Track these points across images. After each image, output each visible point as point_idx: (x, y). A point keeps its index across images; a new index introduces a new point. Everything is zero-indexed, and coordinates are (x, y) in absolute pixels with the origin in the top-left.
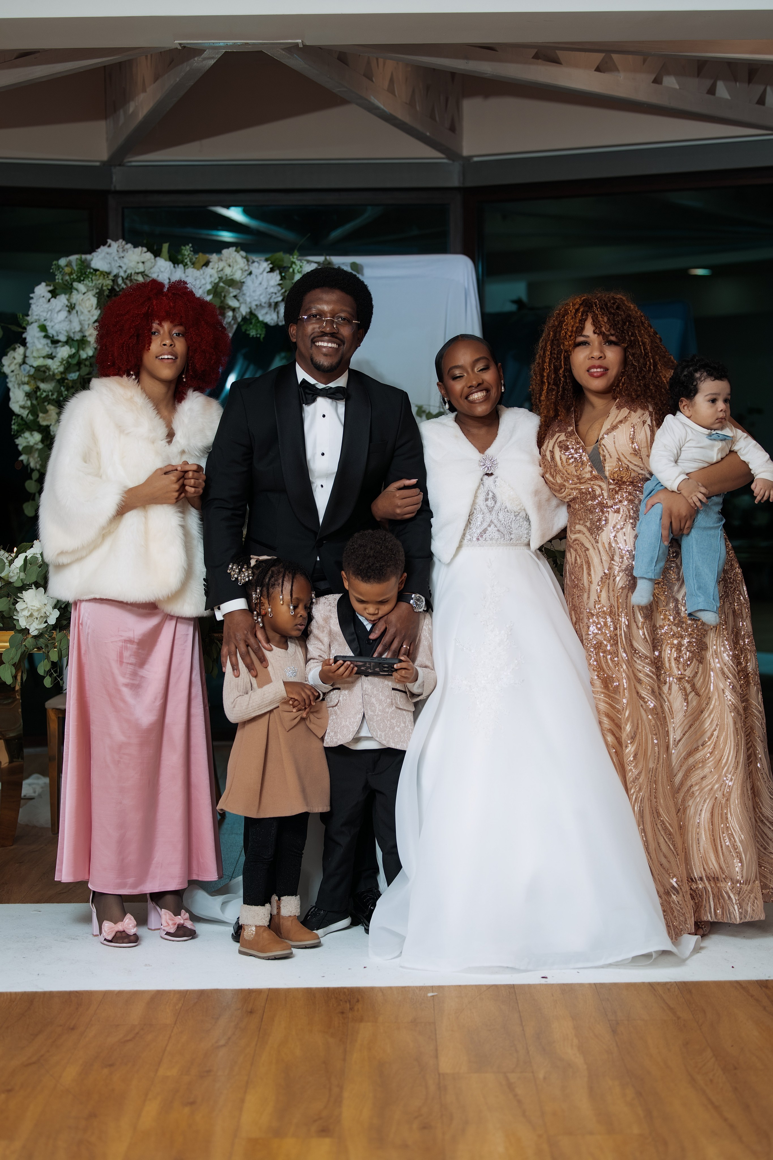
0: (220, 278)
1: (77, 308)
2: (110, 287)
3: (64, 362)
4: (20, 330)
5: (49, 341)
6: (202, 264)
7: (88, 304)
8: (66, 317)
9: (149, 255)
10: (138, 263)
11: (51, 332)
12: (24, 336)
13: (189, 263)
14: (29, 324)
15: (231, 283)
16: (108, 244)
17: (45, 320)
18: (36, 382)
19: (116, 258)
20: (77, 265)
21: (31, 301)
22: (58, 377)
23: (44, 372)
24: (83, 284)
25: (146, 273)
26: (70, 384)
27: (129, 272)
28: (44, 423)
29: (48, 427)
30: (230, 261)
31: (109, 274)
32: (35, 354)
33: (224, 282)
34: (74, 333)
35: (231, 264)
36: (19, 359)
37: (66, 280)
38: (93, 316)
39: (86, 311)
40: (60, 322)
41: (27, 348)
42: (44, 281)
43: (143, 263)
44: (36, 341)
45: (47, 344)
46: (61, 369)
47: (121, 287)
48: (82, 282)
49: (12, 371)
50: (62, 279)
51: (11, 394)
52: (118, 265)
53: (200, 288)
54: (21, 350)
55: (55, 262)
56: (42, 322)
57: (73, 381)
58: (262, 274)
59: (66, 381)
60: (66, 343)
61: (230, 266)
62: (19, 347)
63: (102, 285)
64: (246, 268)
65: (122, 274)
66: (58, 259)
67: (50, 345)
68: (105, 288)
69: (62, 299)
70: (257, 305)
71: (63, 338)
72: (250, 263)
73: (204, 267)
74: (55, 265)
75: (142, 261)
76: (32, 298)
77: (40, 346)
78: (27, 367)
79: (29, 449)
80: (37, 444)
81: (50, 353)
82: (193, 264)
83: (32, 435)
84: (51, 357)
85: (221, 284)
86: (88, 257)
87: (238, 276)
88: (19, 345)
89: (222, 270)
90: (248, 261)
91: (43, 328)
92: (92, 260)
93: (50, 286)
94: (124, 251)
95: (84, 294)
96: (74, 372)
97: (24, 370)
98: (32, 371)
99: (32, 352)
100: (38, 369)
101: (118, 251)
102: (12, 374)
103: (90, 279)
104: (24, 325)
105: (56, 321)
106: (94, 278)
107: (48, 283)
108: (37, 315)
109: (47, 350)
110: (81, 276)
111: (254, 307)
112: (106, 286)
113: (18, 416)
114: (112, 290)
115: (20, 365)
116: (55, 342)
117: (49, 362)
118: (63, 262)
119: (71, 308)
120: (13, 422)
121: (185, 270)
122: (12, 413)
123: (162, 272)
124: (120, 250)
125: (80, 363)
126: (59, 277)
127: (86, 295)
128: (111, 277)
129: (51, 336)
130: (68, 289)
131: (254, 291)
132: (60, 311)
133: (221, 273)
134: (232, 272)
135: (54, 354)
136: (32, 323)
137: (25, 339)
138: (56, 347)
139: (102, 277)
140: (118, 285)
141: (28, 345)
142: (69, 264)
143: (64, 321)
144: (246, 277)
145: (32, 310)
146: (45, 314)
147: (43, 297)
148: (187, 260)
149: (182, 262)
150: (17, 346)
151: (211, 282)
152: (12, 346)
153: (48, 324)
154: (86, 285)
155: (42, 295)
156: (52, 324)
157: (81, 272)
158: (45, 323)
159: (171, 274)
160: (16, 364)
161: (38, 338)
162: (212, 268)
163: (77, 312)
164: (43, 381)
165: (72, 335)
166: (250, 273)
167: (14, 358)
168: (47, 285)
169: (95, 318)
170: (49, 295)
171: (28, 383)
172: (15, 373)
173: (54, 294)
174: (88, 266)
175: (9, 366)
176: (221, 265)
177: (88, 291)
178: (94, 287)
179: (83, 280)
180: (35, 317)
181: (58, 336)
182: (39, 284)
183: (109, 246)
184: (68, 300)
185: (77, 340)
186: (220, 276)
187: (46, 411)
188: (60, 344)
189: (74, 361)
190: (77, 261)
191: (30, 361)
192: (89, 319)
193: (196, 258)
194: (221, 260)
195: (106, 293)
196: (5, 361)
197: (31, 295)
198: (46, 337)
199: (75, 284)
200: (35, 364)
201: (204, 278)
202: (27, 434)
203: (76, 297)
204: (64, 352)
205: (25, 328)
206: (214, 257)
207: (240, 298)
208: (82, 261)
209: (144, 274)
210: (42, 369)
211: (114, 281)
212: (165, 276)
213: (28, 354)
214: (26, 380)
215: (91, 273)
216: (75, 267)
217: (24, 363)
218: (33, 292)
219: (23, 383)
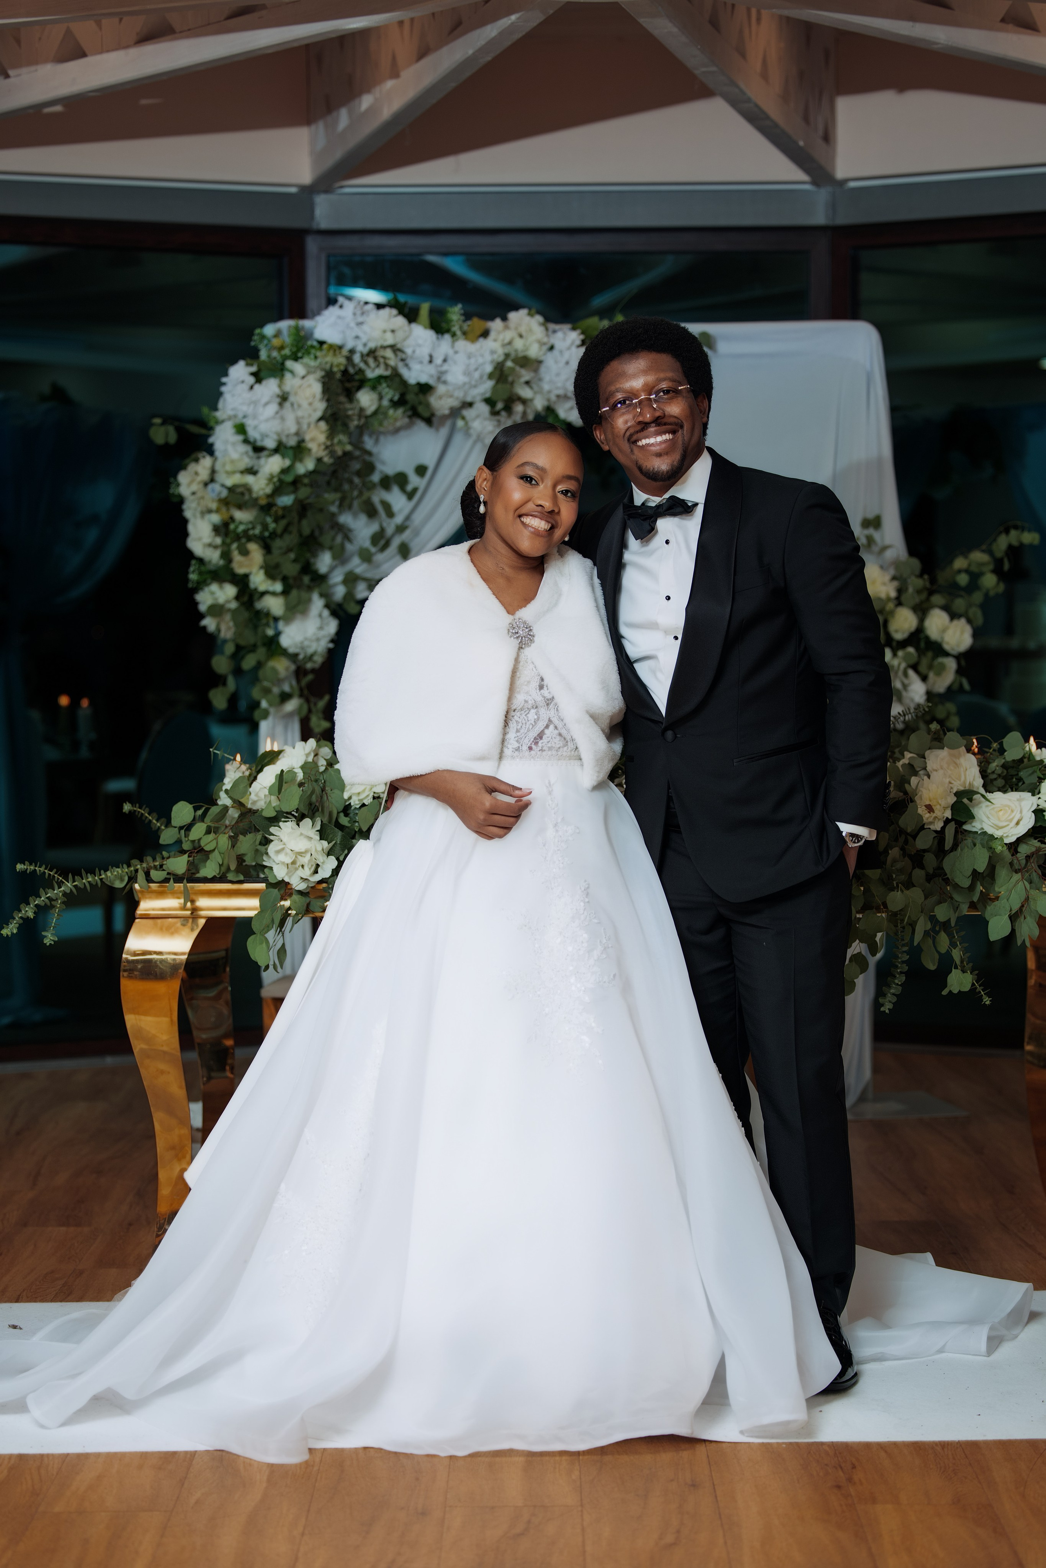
0: (507, 356)
1: (292, 398)
2: (342, 368)
3: (275, 480)
4: (203, 431)
5: (249, 448)
6: (479, 333)
7: (308, 393)
8: (277, 413)
9: (400, 321)
10: (385, 331)
11: (253, 434)
12: (211, 440)
13: (459, 333)
14: (218, 422)
15: (524, 362)
16: (339, 303)
17: (245, 417)
18: (228, 510)
19: (353, 324)
20: (289, 335)
21: (223, 389)
22: (263, 502)
23: (242, 494)
24: (302, 363)
25: (399, 346)
26: (280, 513)
27: (372, 345)
28: (240, 571)
29: (246, 576)
30: (523, 329)
31: (340, 347)
32: (229, 468)
33: (514, 361)
34: (288, 436)
35: (524, 334)
36: (204, 474)
37: (275, 358)
38: (315, 410)
39: (305, 404)
40: (267, 420)
41: (216, 459)
42: (243, 358)
43: (393, 331)
44: (230, 448)
45: (247, 453)
46: (269, 490)
47: (357, 369)
48: (300, 361)
49: (194, 493)
50: (269, 356)
51: (191, 528)
52: (354, 334)
53: (476, 369)
54: (206, 462)
55: (257, 331)
56: (238, 421)
57: (285, 508)
58: (569, 348)
59: (274, 509)
60: (276, 451)
61: (521, 336)
62: (204, 457)
63: (332, 366)
64: (545, 340)
65: (360, 348)
66: (262, 326)
67: (251, 453)
68: (335, 369)
69: (271, 386)
70: (558, 396)
71: (270, 444)
72: (550, 333)
73: (481, 340)
74: (259, 334)
75: (392, 327)
76: (224, 384)
77: (235, 456)
78: (216, 487)
79: (217, 610)
80: (228, 601)
81: (249, 466)
82: (464, 333)
83: (221, 588)
84: (251, 471)
85: (509, 364)
86: (306, 323)
87: (534, 351)
88: (205, 453)
89: (510, 343)
90: (547, 329)
91: (241, 429)
92: (315, 327)
93: (252, 365)
94: (363, 313)
95: (303, 377)
96: (287, 494)
97: (213, 491)
98: (225, 493)
99: (224, 465)
100: (231, 490)
101: (355, 314)
102: (192, 498)
103: (312, 356)
104: (212, 423)
105: (262, 418)
106: (319, 354)
107: (249, 361)
108: (233, 409)
109: (246, 462)
110: (298, 350)
111: (553, 398)
112: (338, 365)
113: (201, 561)
114: (345, 372)
115: (206, 484)
116: (258, 449)
117: (250, 479)
118: (269, 330)
119: (283, 398)
120: (192, 569)
121: (453, 342)
122: (190, 555)
123: (419, 346)
124: (359, 312)
125: (296, 483)
126: (263, 354)
127: (306, 379)
128: (345, 352)
129: (252, 440)
130: (278, 370)
131: (558, 375)
132: (266, 404)
133: (509, 347)
134: (525, 346)
135: (255, 468)
136: (223, 421)
137: (212, 445)
138: (259, 458)
139: (331, 352)
140: (354, 365)
141: (217, 454)
142: (278, 334)
143: (273, 418)
144: (545, 354)
145: (225, 400)
146: (244, 408)
147: (243, 382)
148: (456, 329)
149: (448, 331)
150: (200, 455)
151: (492, 362)
152: (193, 456)
153: (250, 424)
154: (306, 366)
155: (241, 379)
156: (255, 422)
157: (297, 346)
158: (244, 421)
159: (433, 348)
160: (199, 483)
161: (234, 444)
162: (495, 340)
163: (292, 405)
164: (240, 507)
165: (284, 440)
166: (552, 348)
167: (196, 474)
168: (248, 365)
169: (319, 414)
170: (252, 380)
171: (218, 511)
172: (199, 494)
173: (258, 377)
174: (309, 335)
175: (189, 484)
176: (508, 335)
177: (309, 373)
178: (318, 367)
179: (301, 358)
180: (230, 413)
181: (262, 440)
182: (234, 362)
183: (341, 307)
184: (280, 386)
185: (291, 448)
186: (506, 351)
187: (245, 552)
188: (265, 453)
189: (289, 478)
190: (289, 331)
191: (222, 478)
192: (310, 416)
193: (469, 326)
194: (507, 328)
195: (338, 376)
196: (183, 478)
197: (224, 380)
198: (246, 441)
199: (289, 364)
200: (229, 482)
201: (482, 356)
202: (214, 587)
203: (290, 383)
204: (274, 465)
205: (211, 429)
206: (496, 325)
207: (534, 386)
208: (297, 329)
209: (395, 349)
210: (240, 490)
211: (349, 359)
212: (424, 352)
213: (218, 467)
214: (214, 506)
215: (312, 347)
216: (287, 339)
217: (212, 480)
218: (226, 374)
219: (210, 511)
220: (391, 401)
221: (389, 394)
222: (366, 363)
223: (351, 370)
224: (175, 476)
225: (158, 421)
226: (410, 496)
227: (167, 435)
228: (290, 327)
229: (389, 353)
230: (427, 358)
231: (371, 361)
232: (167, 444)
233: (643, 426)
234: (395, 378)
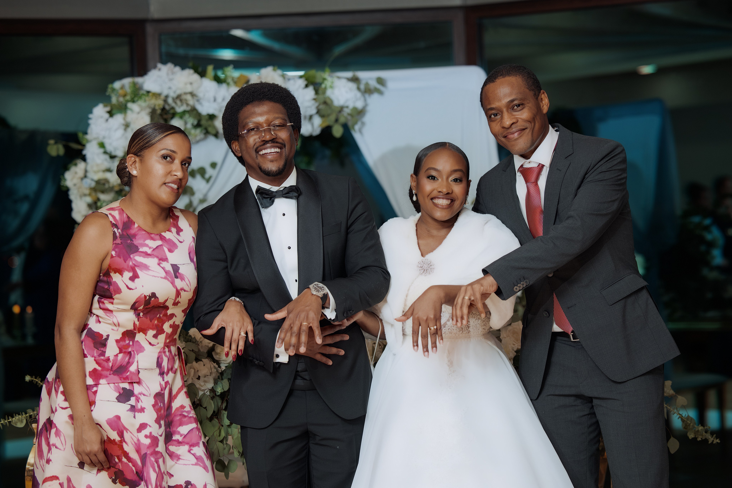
2: (161, 107)
4: (79, 147)
5: (107, 157)
6: (243, 82)
7: (142, 122)
8: (123, 135)
9: (196, 77)
10: (186, 84)
11: (109, 148)
12: (84, 152)
13: (231, 83)
14: (88, 141)
16: (158, 68)
17: (103, 138)
18: (96, 194)
19: (166, 80)
20: (130, 88)
21: (90, 122)
23: (104, 184)
24: (137, 104)
25: (195, 92)
27: (179, 92)
31: (159, 94)
32: (95, 169)
36: (81, 173)
37: (121, 102)
40: (117, 139)
41: (87, 164)
42: (102, 102)
44: (96, 157)
45: (105, 159)
47: (171, 106)
49: (75, 185)
50: (118, 101)
51: (74, 205)
52: (168, 86)
54: (81, 165)
55: (110, 86)
56: (101, 139)
58: (297, 90)
62: (80, 163)
63: (155, 106)
65: (171, 94)
66: (112, 82)
67: (108, 159)
68: (157, 108)
69: (119, 119)
71: (120, 153)
72: (286, 81)
74: (111, 88)
75: (190, 82)
76: (90, 118)
77: (99, 161)
78: (88, 181)
81: (106, 167)
82: (235, 83)
84: (109, 170)
86: (139, 80)
90: (284, 79)
91: (102, 145)
92: (143, 82)
93: (107, 106)
94: (173, 73)
95: (139, 113)
97: (86, 183)
98: (93, 184)
99: (92, 167)
100: (98, 182)
101: (167, 74)
102: (74, 187)
103: (143, 100)
104: (84, 142)
105: (114, 139)
106: (147, 98)
107: (105, 104)
108: (96, 134)
109: (105, 165)
110: (135, 97)
112: (159, 105)
114: (163, 109)
115: (82, 179)
116: (113, 157)
117: (107, 175)
118: (117, 85)
119: (127, 126)
121: (228, 89)
123: (207, 92)
124: (170, 73)
126: (114, 100)
128: (163, 97)
129: (109, 152)
130: (123, 108)
136: (91, 141)
137: (85, 155)
139: (154, 97)
140: (169, 105)
141: (88, 160)
142: (122, 87)
143: (121, 138)
145: (91, 129)
146: (103, 133)
147: (102, 117)
148: (229, 80)
149: (225, 82)
150: (78, 161)
152: (74, 162)
153: (107, 142)
154: (140, 106)
155: (100, 115)
156: (110, 141)
157: (134, 94)
158: (103, 140)
159: (216, 93)
160: (78, 178)
161: (98, 154)
164: (103, 192)
167: (76, 173)
168: (105, 106)
170: (107, 115)
171: (90, 195)
172: (78, 185)
173: (111, 114)
174: (141, 88)
175: (72, 179)
177: (141, 110)
178: (146, 106)
179: (137, 101)
180: (95, 136)
181: (115, 152)
182: (96, 105)
183: (160, 70)
184: (124, 119)
190: (129, 85)
191: (91, 175)
193: (238, 78)
194: (260, 77)
195: (159, 112)
196: (68, 175)
197: (90, 116)
198: (105, 153)
199: (130, 105)
200: (96, 177)
203: (131, 116)
205: (84, 146)
206: (254, 75)
208: (135, 84)
209: (192, 94)
210: (103, 182)
211: (165, 101)
212: (211, 95)
213: (89, 168)
214: (87, 192)
215: (143, 94)
216: (128, 89)
217: (85, 176)
218: (91, 112)
219: (85, 195)
220: (193, 125)
221: (191, 121)
222: (176, 103)
223: (167, 107)
224: (63, 174)
225: (52, 142)
226: (208, 181)
227: (58, 150)
228: (130, 83)
229: (189, 97)
230: (212, 99)
231: (178, 102)
232: (58, 156)
233: (265, 142)
234: (193, 111)
